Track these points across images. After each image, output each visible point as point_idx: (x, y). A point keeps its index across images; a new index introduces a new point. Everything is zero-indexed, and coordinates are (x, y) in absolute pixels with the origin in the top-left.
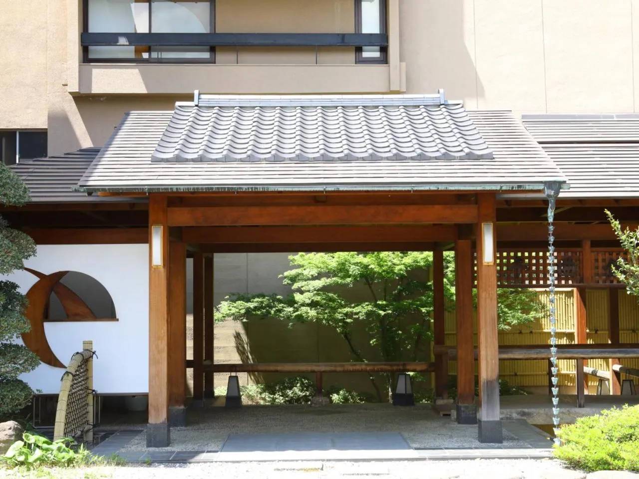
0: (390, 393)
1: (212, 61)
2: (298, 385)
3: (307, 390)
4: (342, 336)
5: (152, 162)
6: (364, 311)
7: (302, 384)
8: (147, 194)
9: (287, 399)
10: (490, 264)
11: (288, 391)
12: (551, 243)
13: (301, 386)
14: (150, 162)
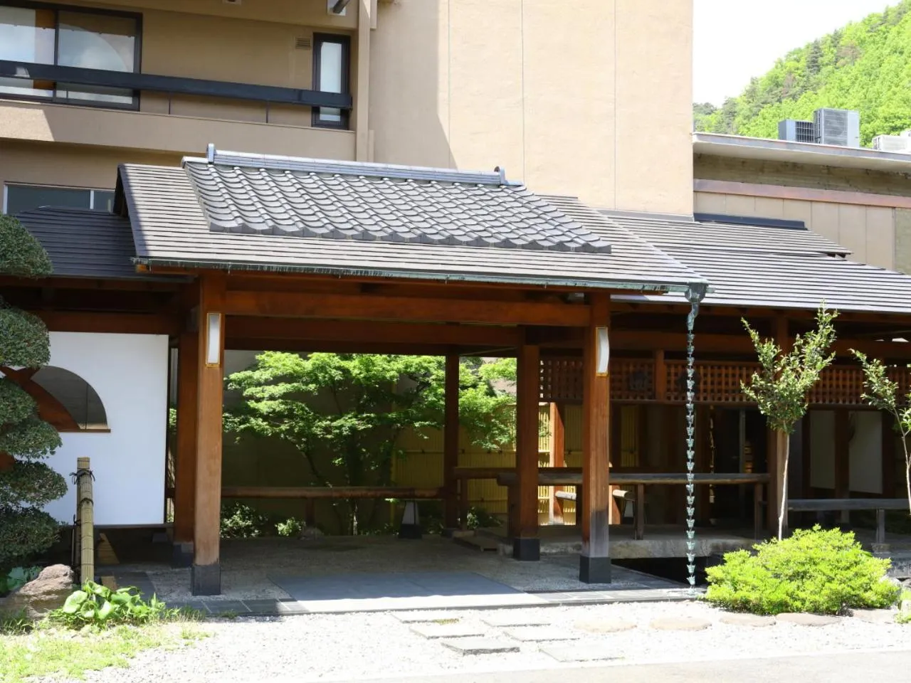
0: (355, 523)
1: (135, 108)
2: (238, 512)
3: (249, 519)
4: (303, 454)
5: (211, 231)
6: (348, 424)
7: (243, 512)
8: (229, 272)
9: (225, 529)
10: (604, 375)
11: (226, 520)
12: (690, 353)
13: (241, 514)
14: (208, 231)
